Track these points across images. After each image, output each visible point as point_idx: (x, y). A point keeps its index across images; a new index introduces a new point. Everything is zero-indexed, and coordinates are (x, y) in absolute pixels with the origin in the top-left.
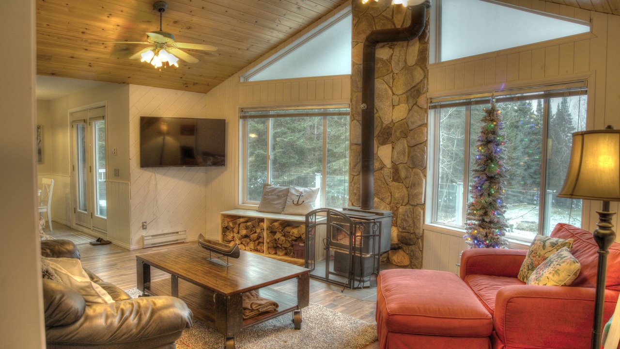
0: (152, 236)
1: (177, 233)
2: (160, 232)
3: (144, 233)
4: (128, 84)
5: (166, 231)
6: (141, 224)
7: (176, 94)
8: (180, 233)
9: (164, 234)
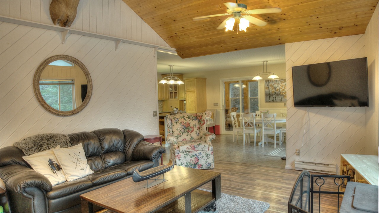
0: (303, 162)
1: (328, 165)
2: (312, 161)
3: (297, 158)
4: (284, 44)
5: (318, 161)
6: (295, 151)
7: (328, 42)
8: (329, 166)
9: (315, 163)
